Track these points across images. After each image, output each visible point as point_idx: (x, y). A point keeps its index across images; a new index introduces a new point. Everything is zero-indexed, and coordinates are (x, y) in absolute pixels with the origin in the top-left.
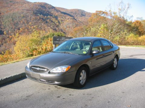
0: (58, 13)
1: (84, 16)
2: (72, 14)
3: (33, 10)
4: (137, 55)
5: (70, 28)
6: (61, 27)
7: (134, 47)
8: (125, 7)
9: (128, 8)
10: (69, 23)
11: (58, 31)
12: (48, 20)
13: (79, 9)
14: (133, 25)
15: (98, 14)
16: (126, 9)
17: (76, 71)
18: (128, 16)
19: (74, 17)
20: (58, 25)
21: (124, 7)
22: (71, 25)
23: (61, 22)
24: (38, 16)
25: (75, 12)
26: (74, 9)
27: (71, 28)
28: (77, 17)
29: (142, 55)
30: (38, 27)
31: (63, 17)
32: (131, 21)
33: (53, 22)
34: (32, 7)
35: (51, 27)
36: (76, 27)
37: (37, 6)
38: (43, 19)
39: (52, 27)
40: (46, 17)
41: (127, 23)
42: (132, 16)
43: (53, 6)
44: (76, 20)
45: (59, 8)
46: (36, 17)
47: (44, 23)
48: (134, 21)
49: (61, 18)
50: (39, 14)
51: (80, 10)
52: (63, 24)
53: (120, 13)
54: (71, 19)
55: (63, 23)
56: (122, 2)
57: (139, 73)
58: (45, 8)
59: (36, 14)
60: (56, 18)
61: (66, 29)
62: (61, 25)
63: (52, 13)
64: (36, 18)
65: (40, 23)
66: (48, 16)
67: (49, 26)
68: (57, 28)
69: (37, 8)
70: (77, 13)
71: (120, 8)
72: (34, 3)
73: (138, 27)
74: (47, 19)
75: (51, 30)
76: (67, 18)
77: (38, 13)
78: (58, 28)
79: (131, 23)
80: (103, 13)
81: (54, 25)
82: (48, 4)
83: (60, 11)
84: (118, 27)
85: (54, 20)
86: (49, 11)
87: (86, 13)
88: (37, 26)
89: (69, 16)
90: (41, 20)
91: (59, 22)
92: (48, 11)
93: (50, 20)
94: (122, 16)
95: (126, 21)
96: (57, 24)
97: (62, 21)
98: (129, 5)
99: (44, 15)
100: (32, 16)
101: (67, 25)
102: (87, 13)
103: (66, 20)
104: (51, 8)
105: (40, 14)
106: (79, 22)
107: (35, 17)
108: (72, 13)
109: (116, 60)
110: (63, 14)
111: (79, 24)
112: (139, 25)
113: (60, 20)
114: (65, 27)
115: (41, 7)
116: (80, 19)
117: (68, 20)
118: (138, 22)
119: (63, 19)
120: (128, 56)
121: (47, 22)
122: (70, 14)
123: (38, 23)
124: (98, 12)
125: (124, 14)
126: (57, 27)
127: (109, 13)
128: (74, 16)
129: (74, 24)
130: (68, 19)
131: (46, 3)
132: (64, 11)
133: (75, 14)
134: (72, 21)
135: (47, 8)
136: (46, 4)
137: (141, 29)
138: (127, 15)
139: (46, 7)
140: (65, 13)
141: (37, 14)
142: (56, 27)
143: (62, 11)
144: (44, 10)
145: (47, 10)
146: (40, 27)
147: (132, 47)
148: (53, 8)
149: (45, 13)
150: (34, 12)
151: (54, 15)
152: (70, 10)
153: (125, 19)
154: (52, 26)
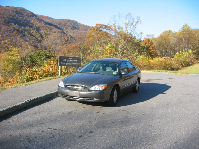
0: (41, 24)
1: (77, 29)
2: (60, 26)
3: (4, 18)
4: (154, 80)
5: (57, 45)
6: (45, 43)
7: (148, 72)
8: (133, 21)
9: (137, 22)
10: (56, 37)
11: (40, 48)
12: (26, 33)
13: (69, 20)
14: (142, 44)
15: (99, 28)
16: (134, 24)
17: (111, 90)
18: (137, 33)
19: (63, 30)
20: (40, 41)
21: (131, 21)
22: (58, 41)
23: (44, 36)
24: (12, 26)
25: (64, 23)
26: (63, 20)
27: (59, 45)
28: (67, 31)
29: (159, 79)
30: (11, 41)
31: (48, 29)
32: (140, 39)
33: (33, 36)
34: (3, 13)
35: (30, 43)
36: (65, 43)
37: (10, 12)
38: (18, 30)
39: (32, 43)
40: (23, 28)
41: (136, 41)
42: (142, 33)
43: (33, 13)
44: (65, 34)
45: (42, 16)
46: (9, 27)
47: (20, 37)
48: (144, 39)
49: (45, 31)
50: (13, 24)
51: (72, 20)
52: (47, 39)
53: (126, 28)
54: (59, 32)
55: (48, 37)
56: (129, 15)
57: (160, 95)
58: (23, 15)
59: (8, 23)
60: (38, 30)
61: (51, 46)
62: (44, 40)
63: (32, 22)
64: (8, 29)
65: (14, 36)
66: (26, 27)
67: (27, 41)
68: (39, 45)
69: (10, 15)
70: (68, 25)
71: (127, 21)
72: (6, 7)
73: (149, 47)
74: (25, 31)
75: (30, 47)
76: (53, 31)
77: (11, 22)
78: (41, 45)
79: (140, 41)
80: (106, 27)
81: (34, 40)
82: (27, 10)
83: (43, 21)
84: (124, 46)
85: (34, 32)
86: (28, 19)
87: (79, 25)
88: (9, 40)
89: (57, 29)
90: (16, 32)
91: (41, 36)
92: (26, 20)
93: (29, 33)
94: (129, 32)
95: (134, 38)
96: (40, 38)
97: (46, 34)
98: (138, 18)
99: (21, 25)
100: (3, 25)
101: (53, 41)
102: (81, 25)
103: (51, 33)
104: (31, 15)
105: (15, 24)
106: (70, 37)
107: (7, 27)
108: (60, 24)
109: (137, 82)
110: (47, 25)
111: (69, 39)
112: (150, 45)
113: (43, 34)
114: (50, 44)
115: (16, 14)
116: (71, 33)
117: (54, 34)
118: (148, 41)
119: (47, 33)
120: (144, 80)
121: (24, 35)
122: (57, 25)
123: (11, 36)
124: (99, 26)
125: (132, 30)
126: (39, 43)
127: (112, 27)
128: (62, 28)
129: (63, 40)
130: (55, 32)
131: (23, 8)
132: (49, 21)
133: (65, 26)
134: (60, 35)
135: (25, 16)
136: (24, 10)
137: (152, 50)
138: (136, 31)
139: (23, 13)
140: (51, 24)
141: (11, 24)
142: (37, 43)
143: (46, 21)
144: (20, 18)
145: (24, 18)
146: (15, 42)
147: (146, 72)
148: (34, 15)
149: (21, 22)
150: (5, 20)
151: (34, 26)
152: (57, 20)
153: (133, 36)
154: (31, 41)
